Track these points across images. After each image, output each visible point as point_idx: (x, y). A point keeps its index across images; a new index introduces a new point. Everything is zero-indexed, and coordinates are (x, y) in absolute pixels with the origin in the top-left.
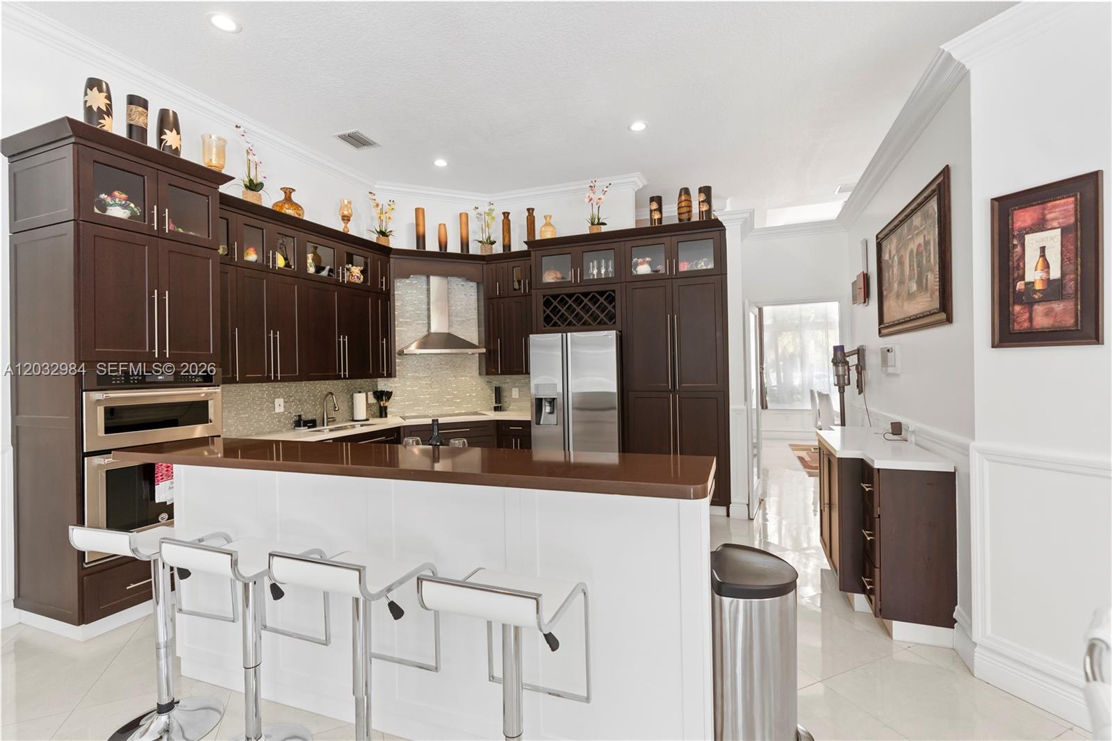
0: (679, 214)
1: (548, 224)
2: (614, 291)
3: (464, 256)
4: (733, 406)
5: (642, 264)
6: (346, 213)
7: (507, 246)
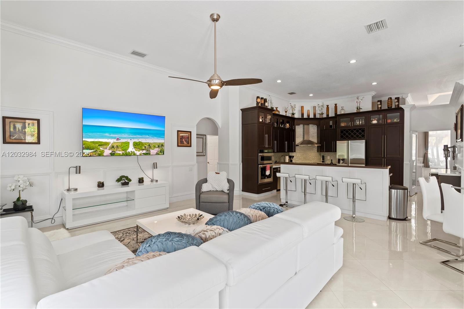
0: (388, 105)
1: (342, 109)
2: (364, 129)
3: (315, 118)
4: (405, 162)
5: (374, 120)
6: (286, 110)
7: (328, 115)
